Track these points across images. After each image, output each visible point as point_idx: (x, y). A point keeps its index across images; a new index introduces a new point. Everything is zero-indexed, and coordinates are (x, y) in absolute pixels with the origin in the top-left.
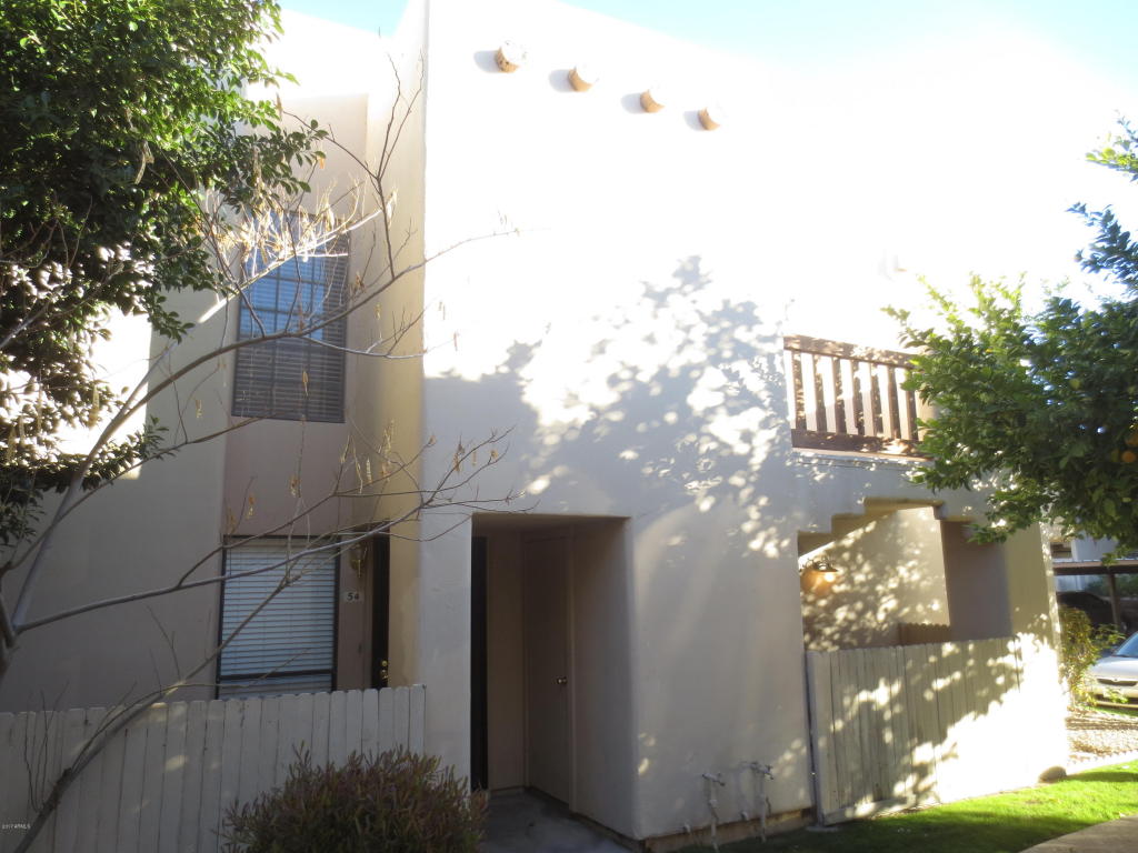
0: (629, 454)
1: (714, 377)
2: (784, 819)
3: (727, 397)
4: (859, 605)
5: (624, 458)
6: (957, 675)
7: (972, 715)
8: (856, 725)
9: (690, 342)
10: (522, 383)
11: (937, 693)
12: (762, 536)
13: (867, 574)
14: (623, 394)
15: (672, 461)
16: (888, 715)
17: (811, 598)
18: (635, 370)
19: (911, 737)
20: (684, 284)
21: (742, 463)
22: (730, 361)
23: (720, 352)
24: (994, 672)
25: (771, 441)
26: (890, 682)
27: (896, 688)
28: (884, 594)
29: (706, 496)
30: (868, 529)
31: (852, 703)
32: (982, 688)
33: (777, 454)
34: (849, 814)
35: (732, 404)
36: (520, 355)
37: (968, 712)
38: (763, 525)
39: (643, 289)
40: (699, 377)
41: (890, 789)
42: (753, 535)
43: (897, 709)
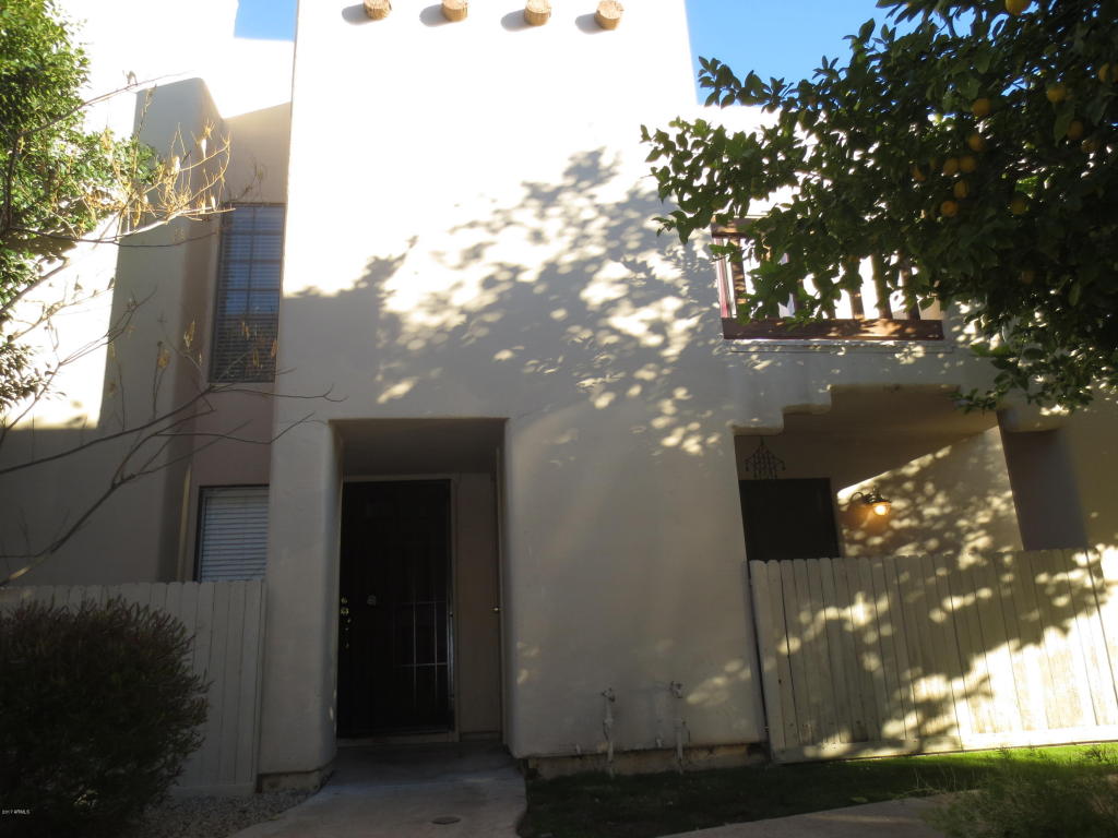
0: (505, 355)
1: (615, 270)
2: (720, 754)
3: (632, 289)
4: (933, 543)
5: (500, 360)
6: (985, 593)
7: (1013, 644)
8: (823, 646)
9: (586, 237)
10: (382, 295)
11: (953, 614)
12: (680, 432)
13: (942, 506)
14: (501, 295)
15: (560, 360)
16: (871, 638)
17: (859, 535)
18: (516, 270)
19: (912, 665)
20: (579, 181)
21: (651, 355)
22: (636, 251)
23: (624, 243)
24: (1050, 591)
25: (691, 330)
26: (873, 597)
27: (883, 605)
28: (971, 530)
29: (604, 391)
30: (940, 454)
31: (813, 620)
32: (1030, 610)
33: (700, 344)
34: (810, 752)
35: (637, 295)
36: (382, 269)
37: (1007, 639)
38: (681, 419)
39: (526, 192)
40: (595, 272)
41: (879, 728)
42: (668, 431)
43: (886, 630)
